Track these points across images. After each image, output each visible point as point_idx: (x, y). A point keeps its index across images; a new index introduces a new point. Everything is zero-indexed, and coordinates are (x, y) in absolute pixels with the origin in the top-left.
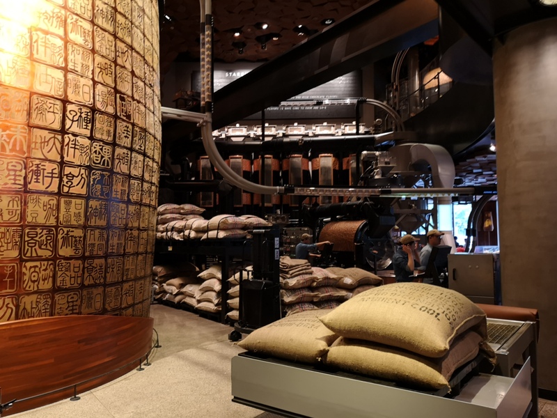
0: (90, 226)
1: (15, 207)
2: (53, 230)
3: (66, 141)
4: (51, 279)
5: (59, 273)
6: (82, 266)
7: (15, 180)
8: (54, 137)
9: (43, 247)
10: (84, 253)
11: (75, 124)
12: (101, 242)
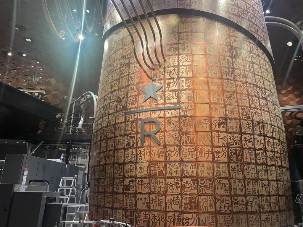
0: (232, 178)
1: (193, 169)
2: (212, 180)
3: (214, 135)
4: (214, 206)
5: (218, 204)
6: (230, 200)
7: (192, 156)
8: (208, 135)
9: (208, 189)
10: (231, 193)
11: (217, 126)
12: (241, 187)
